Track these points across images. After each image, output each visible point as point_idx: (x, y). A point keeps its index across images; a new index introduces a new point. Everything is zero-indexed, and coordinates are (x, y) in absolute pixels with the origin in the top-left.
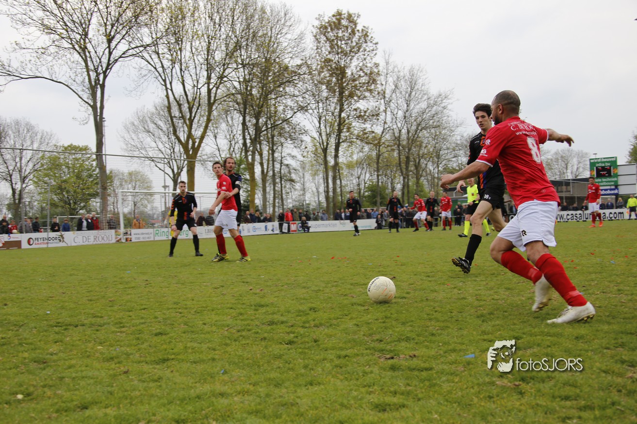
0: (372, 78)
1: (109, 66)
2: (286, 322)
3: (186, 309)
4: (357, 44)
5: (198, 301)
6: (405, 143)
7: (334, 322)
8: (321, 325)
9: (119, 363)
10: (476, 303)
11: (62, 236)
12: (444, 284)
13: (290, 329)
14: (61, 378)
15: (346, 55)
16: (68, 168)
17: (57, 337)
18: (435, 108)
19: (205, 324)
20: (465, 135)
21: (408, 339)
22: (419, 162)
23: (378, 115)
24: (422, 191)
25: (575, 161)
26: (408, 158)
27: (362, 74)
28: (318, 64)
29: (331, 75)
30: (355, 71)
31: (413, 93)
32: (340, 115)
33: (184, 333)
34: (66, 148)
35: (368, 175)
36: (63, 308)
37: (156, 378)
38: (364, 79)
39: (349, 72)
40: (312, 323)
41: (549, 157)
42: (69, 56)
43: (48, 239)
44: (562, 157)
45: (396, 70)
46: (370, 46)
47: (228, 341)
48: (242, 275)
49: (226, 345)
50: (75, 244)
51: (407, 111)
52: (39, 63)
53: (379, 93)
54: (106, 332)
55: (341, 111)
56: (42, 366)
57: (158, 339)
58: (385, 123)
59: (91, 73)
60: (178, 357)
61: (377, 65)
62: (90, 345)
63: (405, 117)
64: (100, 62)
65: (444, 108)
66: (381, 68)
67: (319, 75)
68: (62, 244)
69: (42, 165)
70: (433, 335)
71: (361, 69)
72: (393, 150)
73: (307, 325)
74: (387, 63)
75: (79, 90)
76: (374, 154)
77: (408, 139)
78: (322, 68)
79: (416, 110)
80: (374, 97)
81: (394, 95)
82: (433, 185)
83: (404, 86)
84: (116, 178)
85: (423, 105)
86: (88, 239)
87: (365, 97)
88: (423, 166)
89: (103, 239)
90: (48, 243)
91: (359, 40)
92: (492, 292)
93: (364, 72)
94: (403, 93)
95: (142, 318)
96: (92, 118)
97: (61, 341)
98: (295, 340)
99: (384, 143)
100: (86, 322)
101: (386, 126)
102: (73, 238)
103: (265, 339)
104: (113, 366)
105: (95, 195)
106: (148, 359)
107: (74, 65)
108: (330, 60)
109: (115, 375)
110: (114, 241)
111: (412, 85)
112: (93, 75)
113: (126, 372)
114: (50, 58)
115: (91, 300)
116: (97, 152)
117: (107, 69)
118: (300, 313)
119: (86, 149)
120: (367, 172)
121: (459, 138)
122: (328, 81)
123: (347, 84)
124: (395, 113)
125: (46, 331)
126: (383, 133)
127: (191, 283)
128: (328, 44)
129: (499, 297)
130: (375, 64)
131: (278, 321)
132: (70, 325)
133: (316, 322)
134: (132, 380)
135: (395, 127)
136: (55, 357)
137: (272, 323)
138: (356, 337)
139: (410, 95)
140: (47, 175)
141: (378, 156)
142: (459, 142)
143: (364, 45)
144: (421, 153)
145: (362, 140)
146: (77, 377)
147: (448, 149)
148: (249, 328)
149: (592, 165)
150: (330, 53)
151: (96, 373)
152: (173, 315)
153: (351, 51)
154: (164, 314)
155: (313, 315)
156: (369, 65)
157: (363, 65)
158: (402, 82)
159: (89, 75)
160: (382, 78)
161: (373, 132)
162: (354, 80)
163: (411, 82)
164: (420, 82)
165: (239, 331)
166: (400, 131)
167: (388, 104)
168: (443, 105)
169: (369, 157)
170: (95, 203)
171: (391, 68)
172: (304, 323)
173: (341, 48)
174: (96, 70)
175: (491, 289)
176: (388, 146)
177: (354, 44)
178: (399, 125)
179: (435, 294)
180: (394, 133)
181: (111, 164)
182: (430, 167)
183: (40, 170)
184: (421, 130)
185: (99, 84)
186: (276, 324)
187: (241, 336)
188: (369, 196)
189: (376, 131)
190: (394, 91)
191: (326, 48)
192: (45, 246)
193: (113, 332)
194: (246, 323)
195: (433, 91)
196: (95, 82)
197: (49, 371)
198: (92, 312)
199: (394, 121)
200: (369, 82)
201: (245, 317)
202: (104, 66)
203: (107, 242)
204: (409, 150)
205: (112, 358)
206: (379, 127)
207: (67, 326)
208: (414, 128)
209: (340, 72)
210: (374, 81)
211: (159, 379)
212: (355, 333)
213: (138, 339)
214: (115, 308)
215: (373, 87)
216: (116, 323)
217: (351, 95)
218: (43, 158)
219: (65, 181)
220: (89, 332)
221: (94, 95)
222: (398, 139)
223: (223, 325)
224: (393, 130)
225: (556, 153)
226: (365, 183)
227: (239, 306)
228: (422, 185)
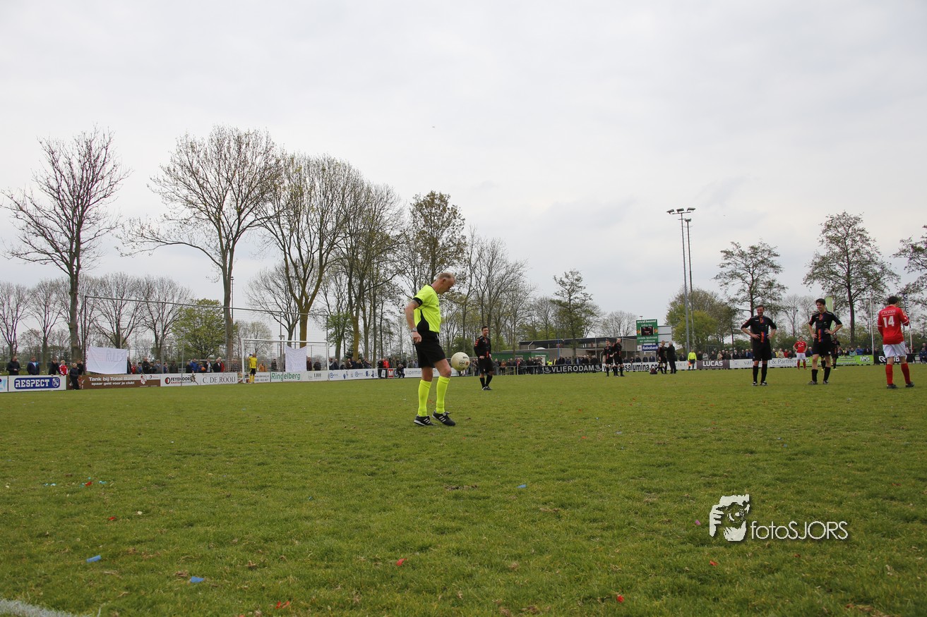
0: (460, 248)
1: (238, 234)
2: (372, 456)
3: (288, 443)
4: (447, 219)
5: (299, 436)
6: (487, 303)
7: (413, 456)
8: (401, 459)
9: (224, 488)
10: (535, 441)
11: (193, 376)
12: (510, 424)
13: (374, 462)
14: (175, 499)
15: (438, 228)
16: (202, 319)
17: (177, 464)
18: (513, 274)
19: (301, 456)
20: (537, 298)
21: (473, 472)
22: (499, 318)
23: (464, 279)
24: (501, 344)
25: (626, 322)
26: (489, 316)
27: (452, 245)
28: (414, 235)
29: (425, 245)
30: (445, 242)
31: (495, 262)
32: (432, 278)
33: (283, 464)
34: (200, 302)
35: (456, 330)
36: (185, 439)
37: (252, 502)
38: (452, 249)
39: (440, 242)
40: (394, 457)
41: (606, 318)
42: (206, 225)
43: (182, 379)
44: (616, 318)
45: (480, 241)
46: (458, 221)
47: (319, 472)
48: (340, 414)
49: (317, 475)
50: (203, 384)
51: (489, 276)
52: (182, 231)
53: (465, 261)
54: (218, 462)
55: (433, 275)
56: (161, 488)
57: (259, 469)
58: (470, 285)
59: (223, 239)
60: (275, 484)
61: (464, 237)
62: (203, 471)
63: (487, 281)
64: (231, 231)
65: (520, 275)
66: (467, 240)
67: (416, 243)
68: (194, 384)
69: (180, 316)
70: (494, 468)
71: (450, 240)
72: (477, 309)
73: (389, 459)
74: (473, 237)
75: (212, 253)
76: (461, 311)
77: (490, 300)
78: (417, 238)
79: (496, 276)
80: (461, 264)
81: (478, 263)
82: (511, 339)
83: (486, 255)
84: (241, 328)
85: (503, 272)
86: (214, 380)
87: (454, 264)
88: (503, 322)
89: (227, 380)
90: (181, 383)
91: (449, 217)
92: (549, 432)
93: (453, 243)
94: (486, 261)
95: (250, 450)
96: (222, 277)
97: (179, 467)
98: (377, 471)
99: (469, 303)
100: (202, 451)
101: (471, 288)
102: (202, 379)
103: (351, 470)
104: (219, 491)
105: (222, 342)
106: (249, 485)
107: (210, 233)
108: (424, 232)
109: (219, 498)
110: (236, 382)
111: (494, 255)
112: (225, 241)
113: (228, 496)
114: (190, 228)
115: (209, 433)
116: (225, 306)
117: (236, 236)
118: (385, 448)
119: (217, 302)
120: (456, 327)
121: (532, 300)
122: (423, 250)
123: (439, 252)
124: (479, 278)
125: (168, 458)
126: (468, 294)
127: (295, 420)
128: (423, 219)
129: (554, 436)
130: (462, 236)
131: (365, 455)
132: (189, 454)
133: (397, 456)
134: (232, 503)
135: (479, 289)
136: (172, 481)
137: (359, 457)
138: (429, 470)
139: (492, 263)
140: (184, 325)
141: (465, 314)
142: (532, 303)
143: (453, 220)
144: (501, 311)
145: (450, 300)
146: (187, 498)
147: (524, 309)
148: (339, 460)
149: (639, 325)
150: (424, 226)
151: (204, 496)
152: (276, 447)
153: (442, 225)
154: (268, 446)
155: (395, 450)
156: (457, 237)
157: (453, 237)
158: (485, 252)
159: (221, 241)
160: (468, 249)
161: (460, 293)
162: (445, 249)
163: (492, 252)
164: (500, 252)
165: (330, 463)
166: (483, 293)
167: (473, 270)
168: (519, 272)
169: (456, 314)
170: (222, 349)
171: (475, 240)
172: (387, 457)
173: (434, 222)
174: (227, 237)
175: (549, 428)
176: (473, 305)
177: (445, 219)
178: (482, 288)
179: (502, 433)
180: (478, 295)
181: (237, 317)
182: (508, 323)
183: (178, 321)
184: (501, 293)
185: (230, 250)
186: (363, 458)
187: (331, 467)
188: (456, 347)
189: (463, 293)
190: (478, 260)
191: (421, 222)
192: (180, 385)
193: (223, 461)
194: (337, 456)
195: (511, 261)
196: (226, 247)
197: (166, 493)
198: (208, 443)
199: (478, 284)
200: (457, 251)
201: (337, 451)
202: (234, 234)
203: (231, 383)
204: (491, 309)
205: (219, 484)
206: (465, 289)
207: (185, 455)
208: (495, 290)
209: (433, 242)
210: (462, 251)
211: (256, 502)
212: (428, 466)
213: (243, 468)
214: (228, 440)
215: (460, 255)
216: (227, 454)
217: (442, 262)
218: (180, 310)
219: (198, 330)
220: (203, 460)
221: (224, 258)
222: (481, 300)
223: (317, 458)
224: (477, 292)
225: (611, 315)
226: (453, 337)
227: (333, 441)
228: (502, 340)
